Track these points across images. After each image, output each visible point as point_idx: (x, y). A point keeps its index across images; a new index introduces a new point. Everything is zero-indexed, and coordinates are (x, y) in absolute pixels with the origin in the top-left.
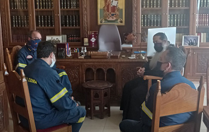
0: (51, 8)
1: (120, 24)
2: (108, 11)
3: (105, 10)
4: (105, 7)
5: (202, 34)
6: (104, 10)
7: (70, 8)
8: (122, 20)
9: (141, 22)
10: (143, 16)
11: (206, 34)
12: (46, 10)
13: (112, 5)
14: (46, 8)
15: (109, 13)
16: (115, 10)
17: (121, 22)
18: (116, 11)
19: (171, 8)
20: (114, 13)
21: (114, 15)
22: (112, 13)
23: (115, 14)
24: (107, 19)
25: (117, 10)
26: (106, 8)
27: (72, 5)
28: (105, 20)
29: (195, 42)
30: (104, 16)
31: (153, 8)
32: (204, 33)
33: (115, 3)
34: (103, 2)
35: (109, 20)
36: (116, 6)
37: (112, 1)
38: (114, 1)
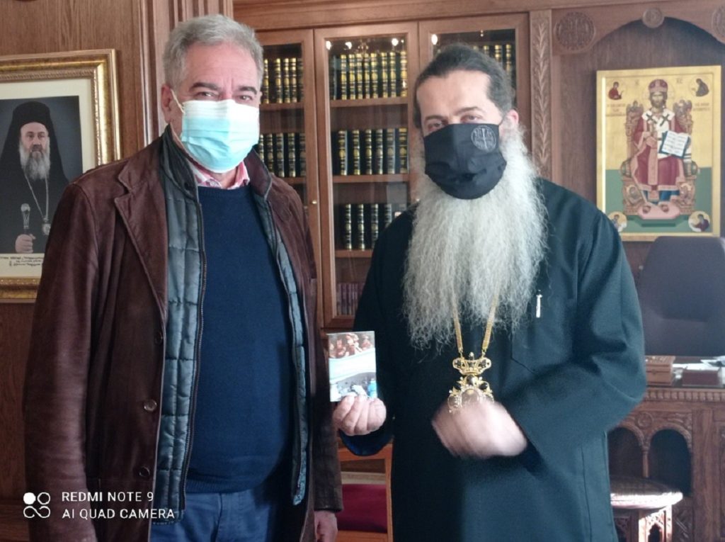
0: (397, 172)
2: (644, 180)
3: (630, 176)
4: (629, 160)
6: (624, 174)
12: (376, 179)
13: (661, 152)
14: (375, 172)
15: (648, 188)
16: (677, 174)
18: (681, 178)
20: (672, 188)
21: (673, 197)
23: (677, 193)
24: (640, 212)
25: (686, 174)
26: (635, 164)
30: (624, 202)
33: (674, 144)
34: (623, 142)
35: (646, 216)
36: (682, 158)
37: (664, 135)
38: (672, 135)
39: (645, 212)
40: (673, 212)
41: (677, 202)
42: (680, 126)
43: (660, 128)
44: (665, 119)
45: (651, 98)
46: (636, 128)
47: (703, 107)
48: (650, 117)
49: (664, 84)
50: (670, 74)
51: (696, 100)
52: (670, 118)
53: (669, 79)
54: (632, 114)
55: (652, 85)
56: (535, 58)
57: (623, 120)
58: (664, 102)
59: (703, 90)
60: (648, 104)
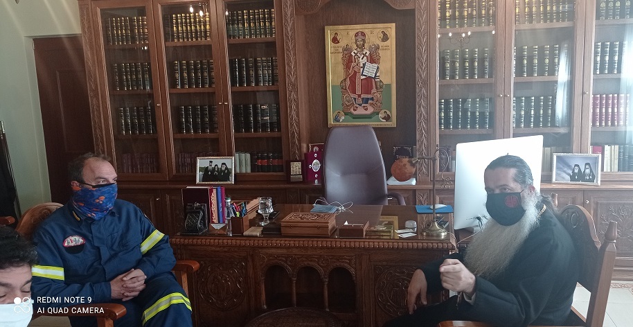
0: (210, 86)
1: (384, 123)
2: (354, 92)
3: (346, 89)
4: (345, 80)
5: (607, 148)
6: (342, 88)
7: (257, 84)
8: (388, 113)
9: (440, 119)
10: (443, 101)
11: (617, 147)
12: (197, 90)
13: (362, 75)
14: (197, 86)
16: (372, 88)
17: (388, 118)
18: (374, 90)
19: (520, 79)
20: (369, 96)
21: (370, 101)
22: (363, 96)
23: (372, 99)
24: (352, 110)
25: (376, 88)
27: (262, 78)
28: (346, 114)
29: (588, 171)
30: (343, 105)
31: (472, 81)
32: (613, 146)
33: (370, 70)
34: (341, 69)
35: (355, 113)
36: (374, 78)
37: (364, 65)
38: (368, 64)
39: (355, 110)
40: (370, 110)
41: (371, 104)
42: (373, 59)
43: (362, 61)
44: (365, 55)
45: (356, 43)
46: (348, 61)
47: (386, 48)
48: (356, 54)
49: (363, 34)
50: (367, 28)
51: (381, 44)
52: (367, 55)
53: (366, 31)
54: (346, 52)
55: (356, 35)
56: (285, 17)
57: (341, 56)
58: (364, 45)
59: (385, 38)
60: (355, 47)
